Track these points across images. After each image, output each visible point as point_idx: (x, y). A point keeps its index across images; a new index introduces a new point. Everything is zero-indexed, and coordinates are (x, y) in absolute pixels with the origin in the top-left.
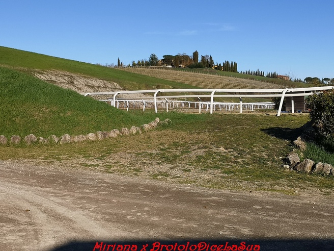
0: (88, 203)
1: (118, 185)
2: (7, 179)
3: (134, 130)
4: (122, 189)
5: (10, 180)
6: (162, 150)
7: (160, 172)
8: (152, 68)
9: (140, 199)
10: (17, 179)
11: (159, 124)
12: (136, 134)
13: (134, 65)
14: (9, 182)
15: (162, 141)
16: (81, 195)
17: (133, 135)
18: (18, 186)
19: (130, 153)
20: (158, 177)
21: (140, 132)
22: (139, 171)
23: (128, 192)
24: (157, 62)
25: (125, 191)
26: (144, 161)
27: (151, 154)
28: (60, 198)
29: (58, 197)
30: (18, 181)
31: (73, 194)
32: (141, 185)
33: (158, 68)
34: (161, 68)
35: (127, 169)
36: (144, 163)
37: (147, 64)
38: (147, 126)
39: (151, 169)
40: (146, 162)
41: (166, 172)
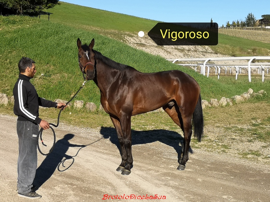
0: (172, 180)
1: (204, 162)
2: (95, 149)
3: (224, 101)
4: (209, 167)
5: (98, 149)
6: (254, 125)
7: (250, 150)
8: (248, 29)
9: (226, 180)
10: (105, 149)
11: (252, 96)
12: (226, 106)
13: (228, 26)
14: (97, 151)
15: (254, 115)
16: (165, 171)
17: (222, 107)
18: (105, 156)
19: (218, 127)
20: (249, 156)
21: (231, 104)
22: (228, 148)
23: (215, 171)
24: (254, 22)
25: (211, 169)
26: (234, 137)
27: (241, 130)
28: (145, 172)
29: (143, 171)
30: (105, 151)
31: (157, 169)
32: (229, 164)
33: (255, 29)
34: (258, 29)
35: (215, 145)
36: (234, 139)
37: (243, 25)
38: (238, 98)
39: (241, 146)
40: (236, 138)
41: (258, 151)
